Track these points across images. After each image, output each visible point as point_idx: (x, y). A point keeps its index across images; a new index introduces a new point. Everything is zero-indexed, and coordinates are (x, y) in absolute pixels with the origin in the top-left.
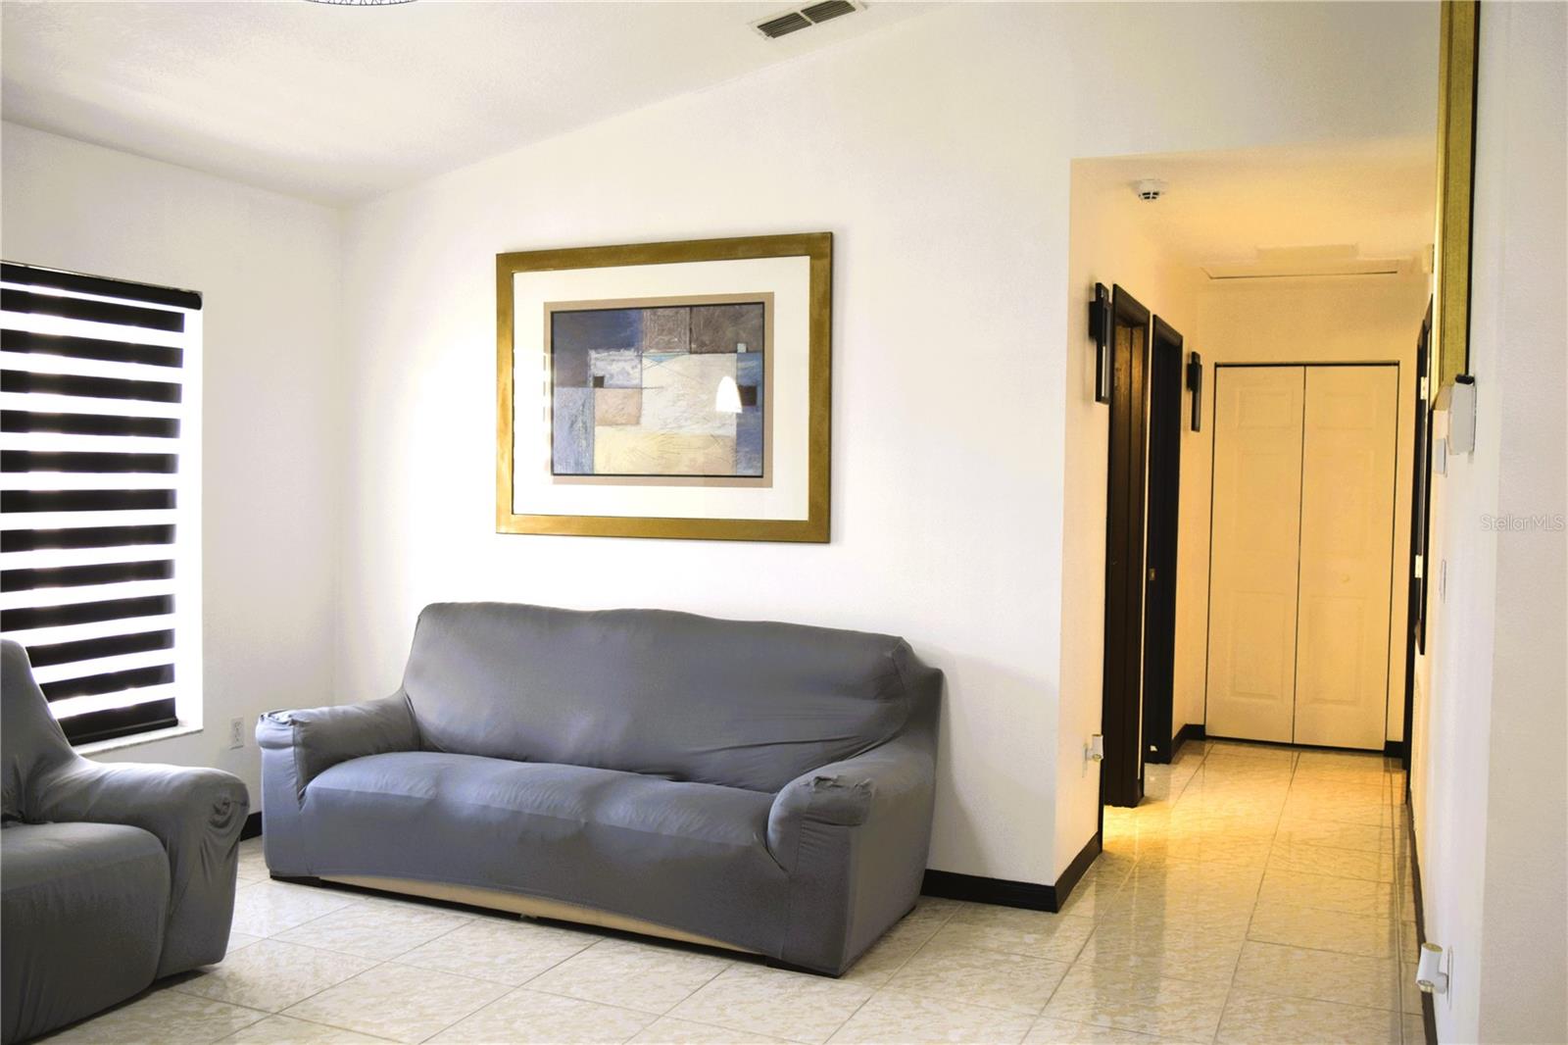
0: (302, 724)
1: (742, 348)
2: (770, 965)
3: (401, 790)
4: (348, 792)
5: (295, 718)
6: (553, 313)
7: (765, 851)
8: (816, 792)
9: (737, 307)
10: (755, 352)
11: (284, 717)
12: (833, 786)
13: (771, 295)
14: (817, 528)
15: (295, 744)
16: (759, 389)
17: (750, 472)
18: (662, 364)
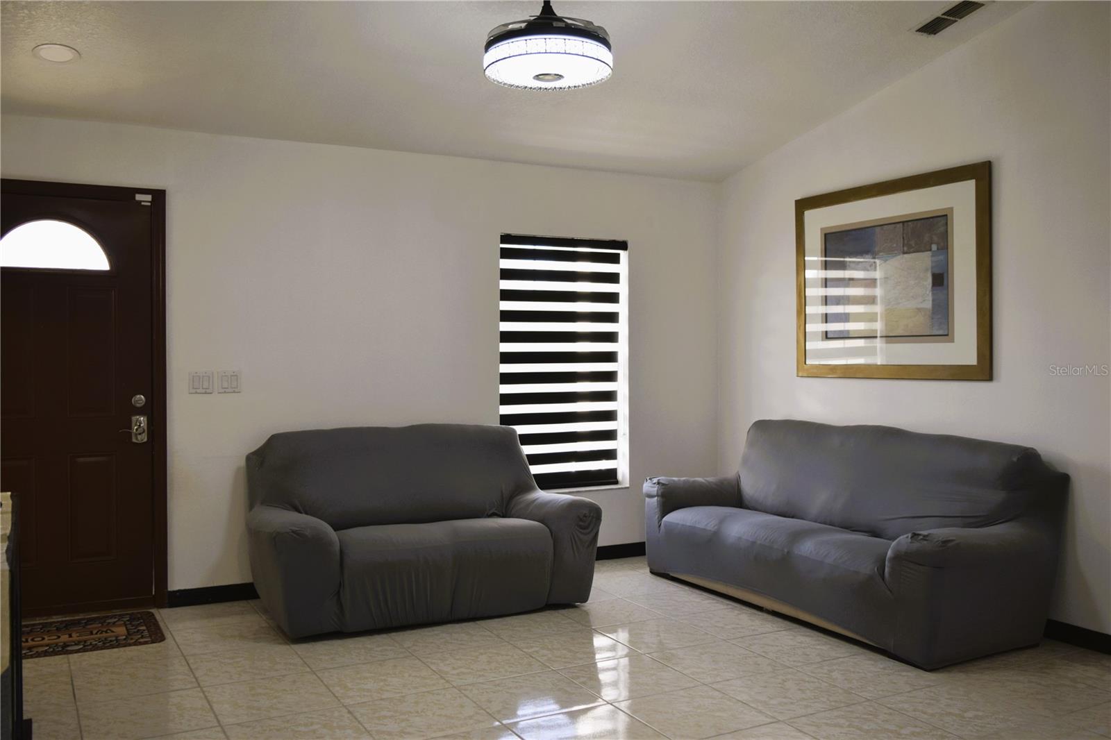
0: (663, 484)
1: (934, 247)
2: (889, 657)
3: (701, 526)
4: (678, 524)
5: (661, 481)
6: (826, 235)
7: (881, 580)
8: (911, 543)
9: (931, 220)
10: (942, 249)
11: (655, 480)
12: (922, 539)
13: (951, 209)
14: (984, 369)
15: (658, 496)
16: (945, 275)
17: (941, 332)
18: (888, 262)
